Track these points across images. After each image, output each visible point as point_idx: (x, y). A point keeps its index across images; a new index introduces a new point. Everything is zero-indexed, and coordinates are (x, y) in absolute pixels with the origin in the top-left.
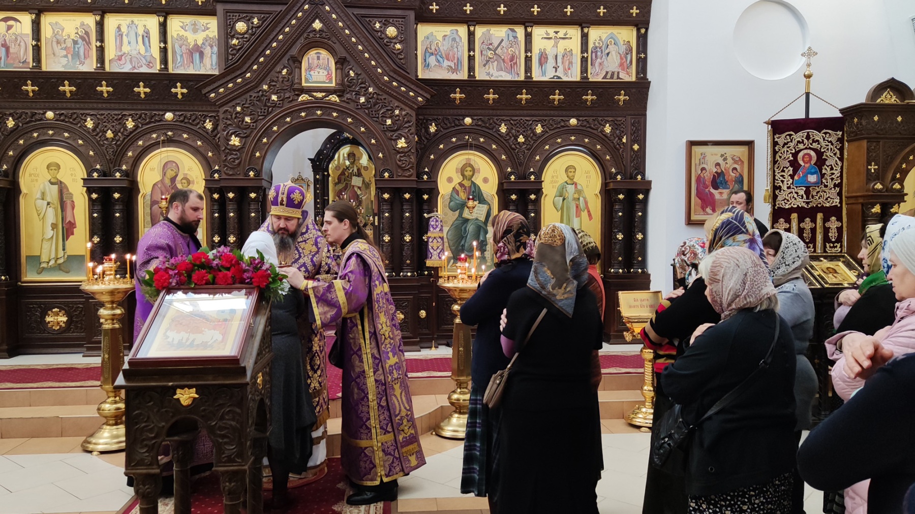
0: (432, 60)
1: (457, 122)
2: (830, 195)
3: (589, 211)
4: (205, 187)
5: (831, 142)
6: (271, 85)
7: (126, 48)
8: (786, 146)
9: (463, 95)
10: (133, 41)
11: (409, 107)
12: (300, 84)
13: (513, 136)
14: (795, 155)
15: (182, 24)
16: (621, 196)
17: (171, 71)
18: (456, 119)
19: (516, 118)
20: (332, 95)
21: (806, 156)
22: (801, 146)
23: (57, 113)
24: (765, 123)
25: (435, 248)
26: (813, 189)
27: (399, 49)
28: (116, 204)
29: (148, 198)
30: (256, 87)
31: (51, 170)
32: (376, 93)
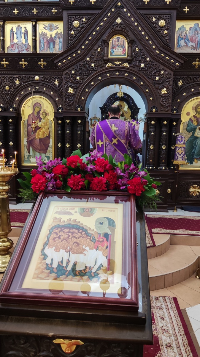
0: (182, 42)
1: (195, 79)
4: (54, 117)
6: (91, 58)
7: (15, 41)
10: (19, 36)
11: (170, 69)
12: (108, 56)
15: (44, 26)
17: (38, 52)
18: (195, 77)
20: (125, 63)
25: (180, 154)
27: (166, 34)
28: (10, 125)
29: (26, 122)
30: (83, 59)
32: (150, 61)
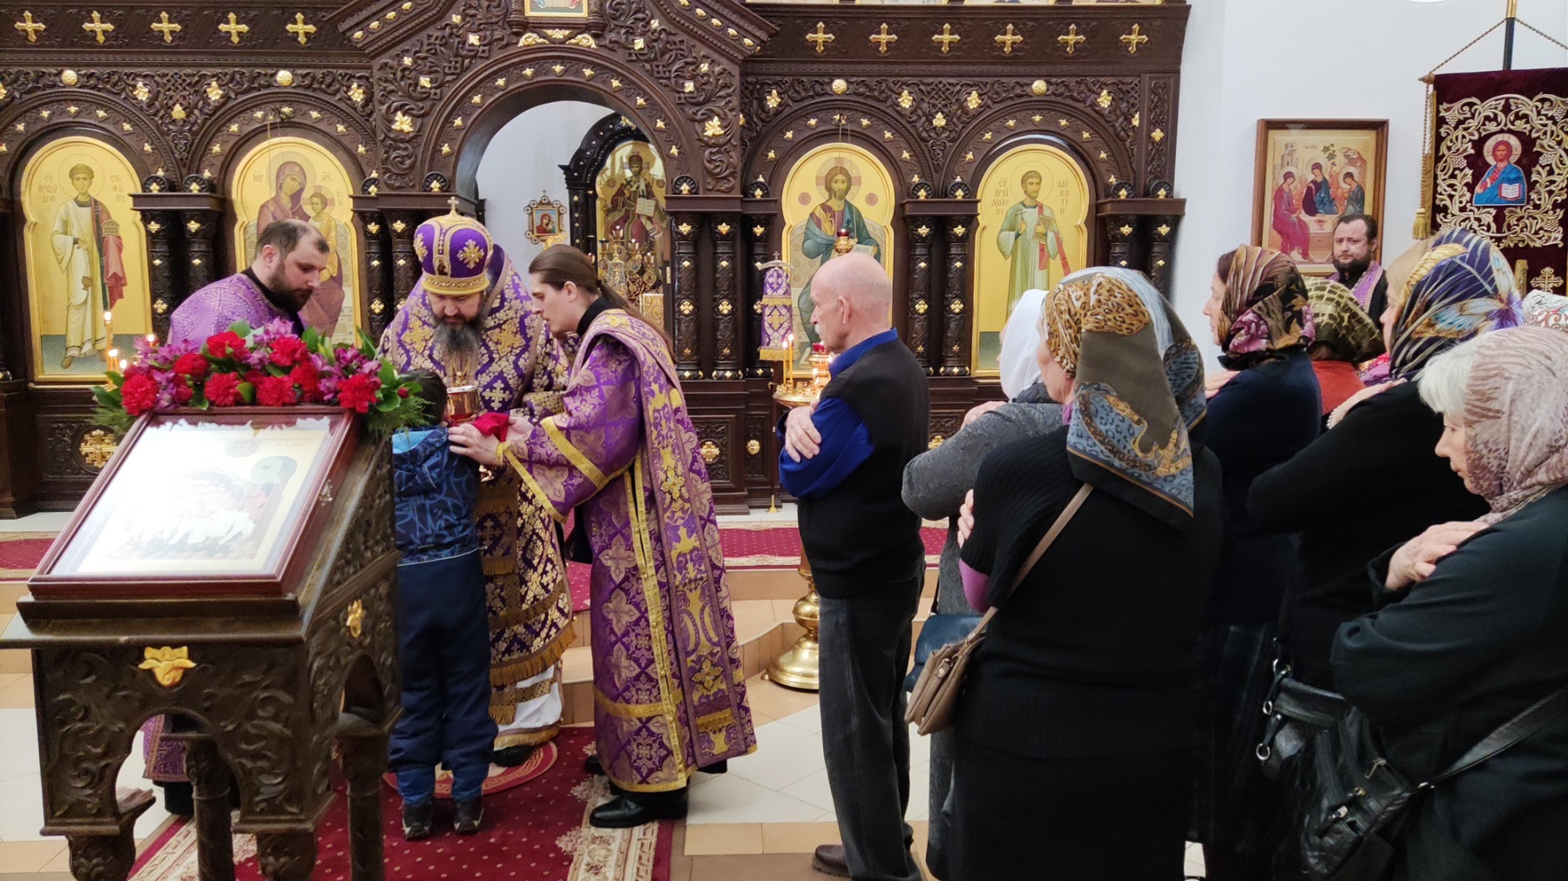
1: (818, 88)
2: (1543, 224)
3: (1064, 258)
4: (354, 211)
5: (1552, 118)
6: (467, 15)
8: (1461, 127)
9: (831, 36)
11: (727, 58)
12: (522, 12)
13: (924, 114)
14: (1479, 145)
16: (1126, 230)
18: (816, 81)
19: (930, 80)
20: (581, 33)
21: (1501, 147)
22: (1492, 127)
23: (83, 72)
24: (1423, 80)
25: (776, 326)
26: (1512, 212)
28: (193, 242)
29: (252, 230)
30: (440, 19)
31: (78, 179)
32: (664, 30)
